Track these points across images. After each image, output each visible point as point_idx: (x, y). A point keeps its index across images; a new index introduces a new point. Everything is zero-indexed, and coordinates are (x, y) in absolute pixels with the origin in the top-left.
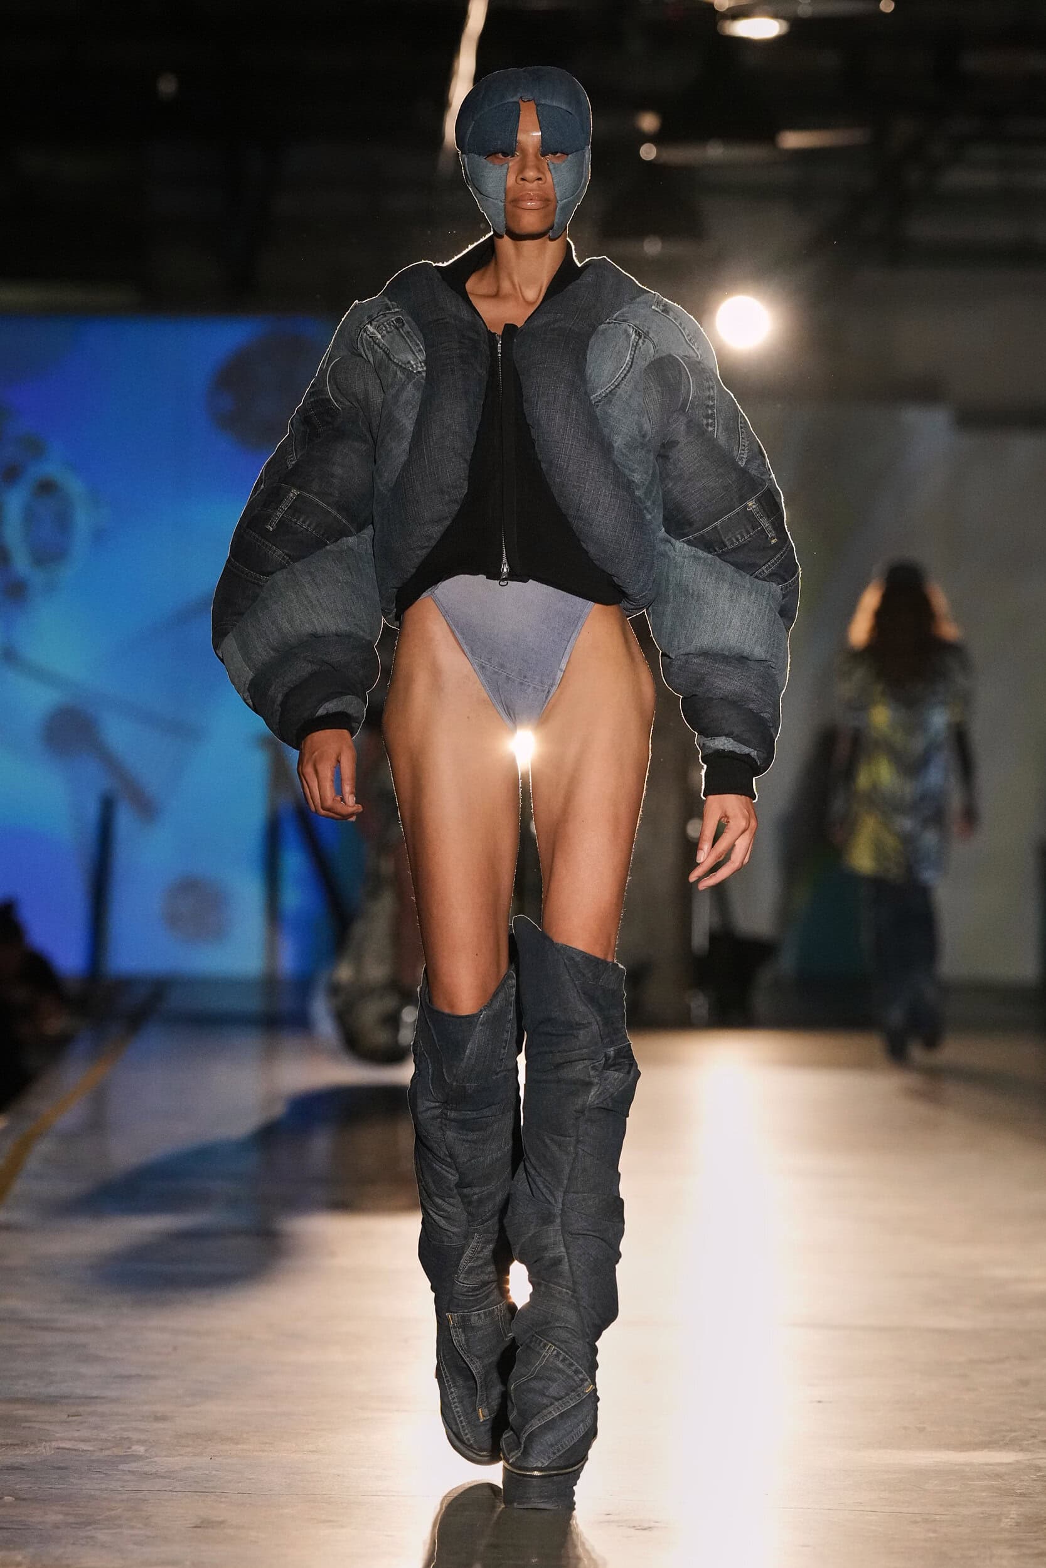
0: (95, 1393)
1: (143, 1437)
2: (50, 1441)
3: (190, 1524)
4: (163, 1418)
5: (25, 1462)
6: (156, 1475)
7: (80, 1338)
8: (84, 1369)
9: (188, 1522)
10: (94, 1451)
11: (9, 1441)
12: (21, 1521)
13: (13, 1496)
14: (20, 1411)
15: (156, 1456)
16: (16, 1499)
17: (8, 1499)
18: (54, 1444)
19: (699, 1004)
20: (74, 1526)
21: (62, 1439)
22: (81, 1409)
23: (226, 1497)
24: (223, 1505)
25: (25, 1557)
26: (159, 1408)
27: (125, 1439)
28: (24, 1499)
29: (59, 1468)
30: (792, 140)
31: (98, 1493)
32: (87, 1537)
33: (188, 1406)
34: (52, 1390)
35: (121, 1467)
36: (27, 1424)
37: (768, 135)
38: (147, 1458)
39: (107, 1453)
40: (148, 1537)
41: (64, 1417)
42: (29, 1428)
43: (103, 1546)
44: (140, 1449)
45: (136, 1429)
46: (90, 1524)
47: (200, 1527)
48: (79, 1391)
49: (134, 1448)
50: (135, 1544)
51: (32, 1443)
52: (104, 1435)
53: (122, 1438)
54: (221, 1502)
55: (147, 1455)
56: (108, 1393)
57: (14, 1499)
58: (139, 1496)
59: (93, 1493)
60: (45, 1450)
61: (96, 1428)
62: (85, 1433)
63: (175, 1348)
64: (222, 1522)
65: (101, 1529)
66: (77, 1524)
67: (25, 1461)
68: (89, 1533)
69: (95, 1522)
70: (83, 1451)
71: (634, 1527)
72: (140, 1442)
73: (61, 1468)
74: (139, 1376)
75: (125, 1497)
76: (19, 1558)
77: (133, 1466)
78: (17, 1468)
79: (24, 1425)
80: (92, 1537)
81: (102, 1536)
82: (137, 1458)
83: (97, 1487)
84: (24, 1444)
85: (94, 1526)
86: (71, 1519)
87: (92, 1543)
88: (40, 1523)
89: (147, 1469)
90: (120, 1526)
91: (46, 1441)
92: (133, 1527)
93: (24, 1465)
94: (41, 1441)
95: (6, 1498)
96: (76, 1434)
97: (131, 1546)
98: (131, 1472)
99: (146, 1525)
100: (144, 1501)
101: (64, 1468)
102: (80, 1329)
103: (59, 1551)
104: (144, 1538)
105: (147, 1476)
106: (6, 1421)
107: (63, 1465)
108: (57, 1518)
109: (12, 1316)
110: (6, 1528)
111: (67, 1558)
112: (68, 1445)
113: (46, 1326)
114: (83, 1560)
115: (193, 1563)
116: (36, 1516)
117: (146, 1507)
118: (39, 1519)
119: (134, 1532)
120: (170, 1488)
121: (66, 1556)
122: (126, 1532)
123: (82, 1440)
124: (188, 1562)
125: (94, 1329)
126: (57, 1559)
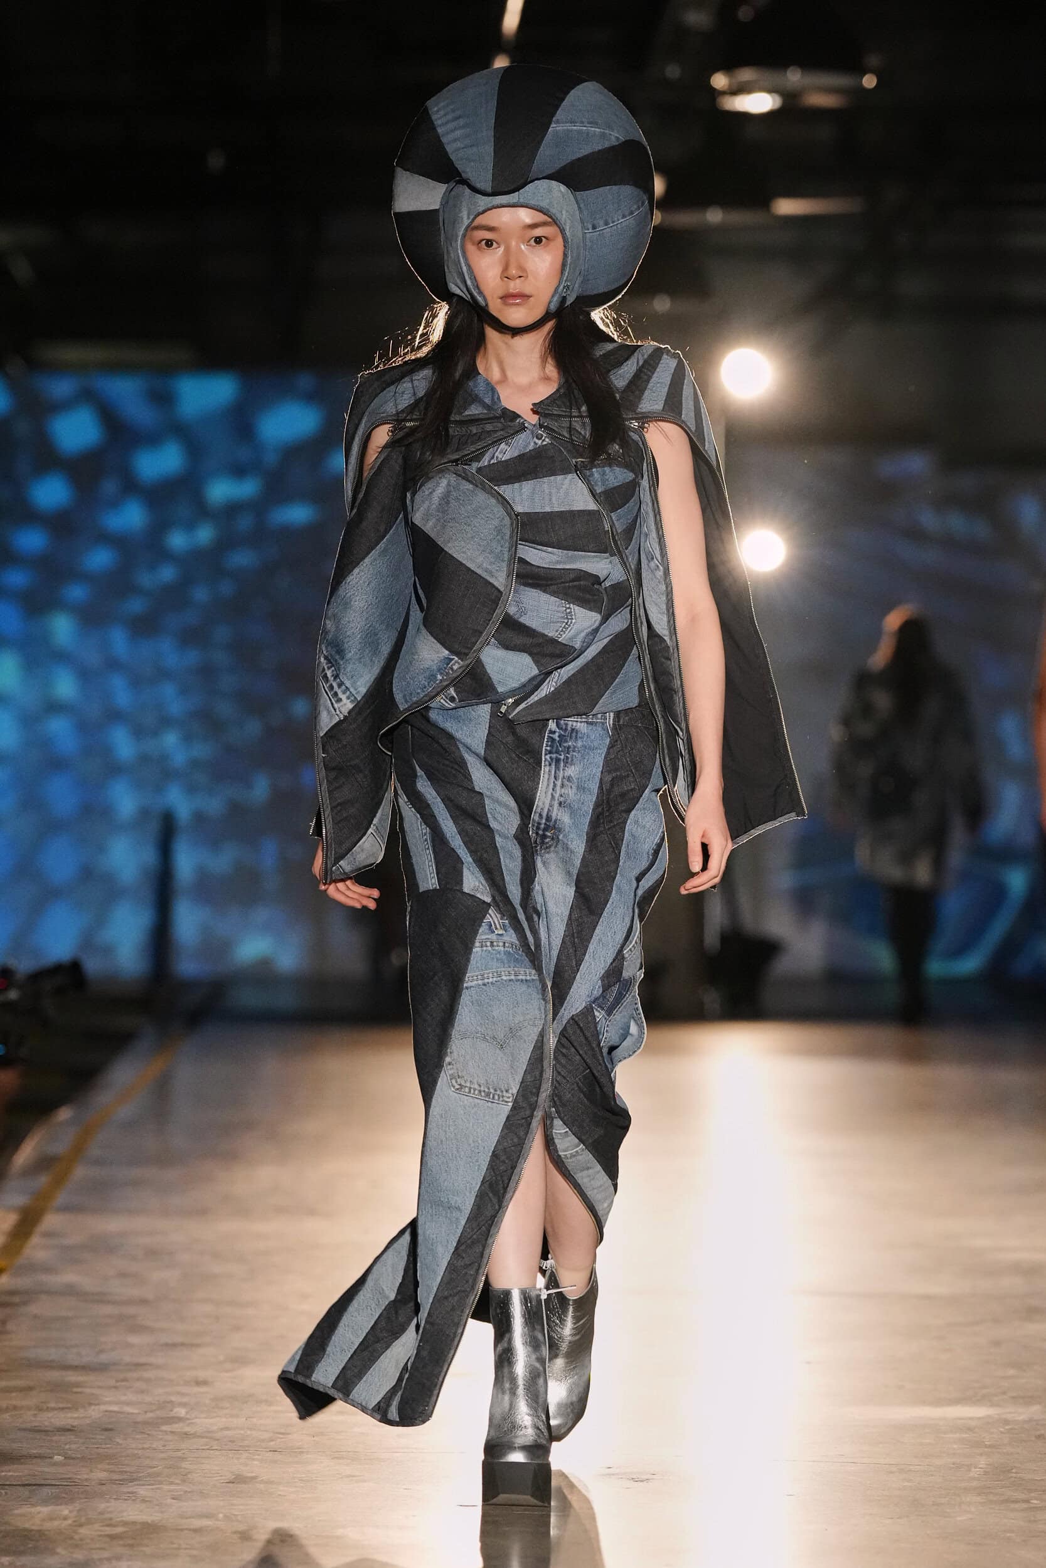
0: (143, 1360)
1: (185, 1400)
2: (98, 1404)
3: (225, 1480)
4: (205, 1383)
5: (75, 1424)
6: (195, 1435)
7: (132, 1310)
8: (134, 1339)
9: (223, 1478)
10: (139, 1413)
11: (61, 1405)
12: (70, 1478)
13: (63, 1455)
14: (72, 1377)
15: (196, 1418)
16: (65, 1458)
17: (58, 1458)
18: (103, 1408)
19: (712, 998)
20: (118, 1482)
21: (110, 1403)
22: (129, 1375)
23: (259, 1455)
24: (256, 1462)
25: (70, 1512)
26: (202, 1374)
27: (168, 1402)
28: (73, 1459)
29: (106, 1430)
30: (786, 207)
31: (140, 1452)
32: (129, 1493)
33: (227, 1371)
34: (104, 1358)
35: (164, 1428)
36: (79, 1390)
37: (763, 202)
38: (188, 1419)
39: (150, 1415)
40: (185, 1492)
41: (112, 1382)
42: (81, 1393)
43: (144, 1501)
44: (181, 1412)
45: (179, 1393)
46: (132, 1481)
47: (233, 1483)
48: (127, 1359)
49: (176, 1410)
50: (173, 1499)
51: (84, 1407)
52: (148, 1399)
53: (165, 1402)
54: (254, 1459)
55: (188, 1416)
56: (152, 1360)
57: (63, 1458)
58: (179, 1454)
59: (136, 1452)
60: (95, 1413)
61: (142, 1392)
62: (130, 1397)
63: (217, 1318)
64: (254, 1478)
65: (143, 1485)
66: (120, 1480)
68: (131, 1489)
69: (137, 1479)
70: (128, 1414)
71: (633, 1479)
72: (181, 1405)
74: (183, 1344)
75: (165, 1455)
76: (66, 1512)
77: (176, 1427)
78: (69, 1430)
79: (75, 1390)
80: (133, 1493)
81: (142, 1491)
82: (180, 1419)
83: (140, 1446)
84: (75, 1407)
85: (139, 1482)
86: (116, 1477)
87: (134, 1498)
88: (86, 1480)
89: (187, 1429)
90: (161, 1483)
91: (95, 1405)
92: (172, 1483)
93: (73, 1427)
94: (90, 1404)
95: (56, 1457)
96: (123, 1398)
97: (169, 1501)
98: (172, 1432)
99: (184, 1481)
100: (183, 1459)
101: (111, 1430)
102: (130, 1302)
103: (103, 1506)
104: (182, 1493)
105: (186, 1435)
106: (56, 1388)
107: (110, 1427)
108: (103, 1475)
109: (70, 1291)
110: (56, 1485)
111: (110, 1512)
112: (115, 1408)
113: (100, 1298)
114: (125, 1514)
115: (225, 1516)
116: (83, 1474)
117: (184, 1465)
118: (85, 1476)
119: (172, 1487)
120: (207, 1447)
121: (109, 1510)
122: (166, 1487)
123: (128, 1404)
124: (221, 1516)
125: (144, 1302)
126: (101, 1513)
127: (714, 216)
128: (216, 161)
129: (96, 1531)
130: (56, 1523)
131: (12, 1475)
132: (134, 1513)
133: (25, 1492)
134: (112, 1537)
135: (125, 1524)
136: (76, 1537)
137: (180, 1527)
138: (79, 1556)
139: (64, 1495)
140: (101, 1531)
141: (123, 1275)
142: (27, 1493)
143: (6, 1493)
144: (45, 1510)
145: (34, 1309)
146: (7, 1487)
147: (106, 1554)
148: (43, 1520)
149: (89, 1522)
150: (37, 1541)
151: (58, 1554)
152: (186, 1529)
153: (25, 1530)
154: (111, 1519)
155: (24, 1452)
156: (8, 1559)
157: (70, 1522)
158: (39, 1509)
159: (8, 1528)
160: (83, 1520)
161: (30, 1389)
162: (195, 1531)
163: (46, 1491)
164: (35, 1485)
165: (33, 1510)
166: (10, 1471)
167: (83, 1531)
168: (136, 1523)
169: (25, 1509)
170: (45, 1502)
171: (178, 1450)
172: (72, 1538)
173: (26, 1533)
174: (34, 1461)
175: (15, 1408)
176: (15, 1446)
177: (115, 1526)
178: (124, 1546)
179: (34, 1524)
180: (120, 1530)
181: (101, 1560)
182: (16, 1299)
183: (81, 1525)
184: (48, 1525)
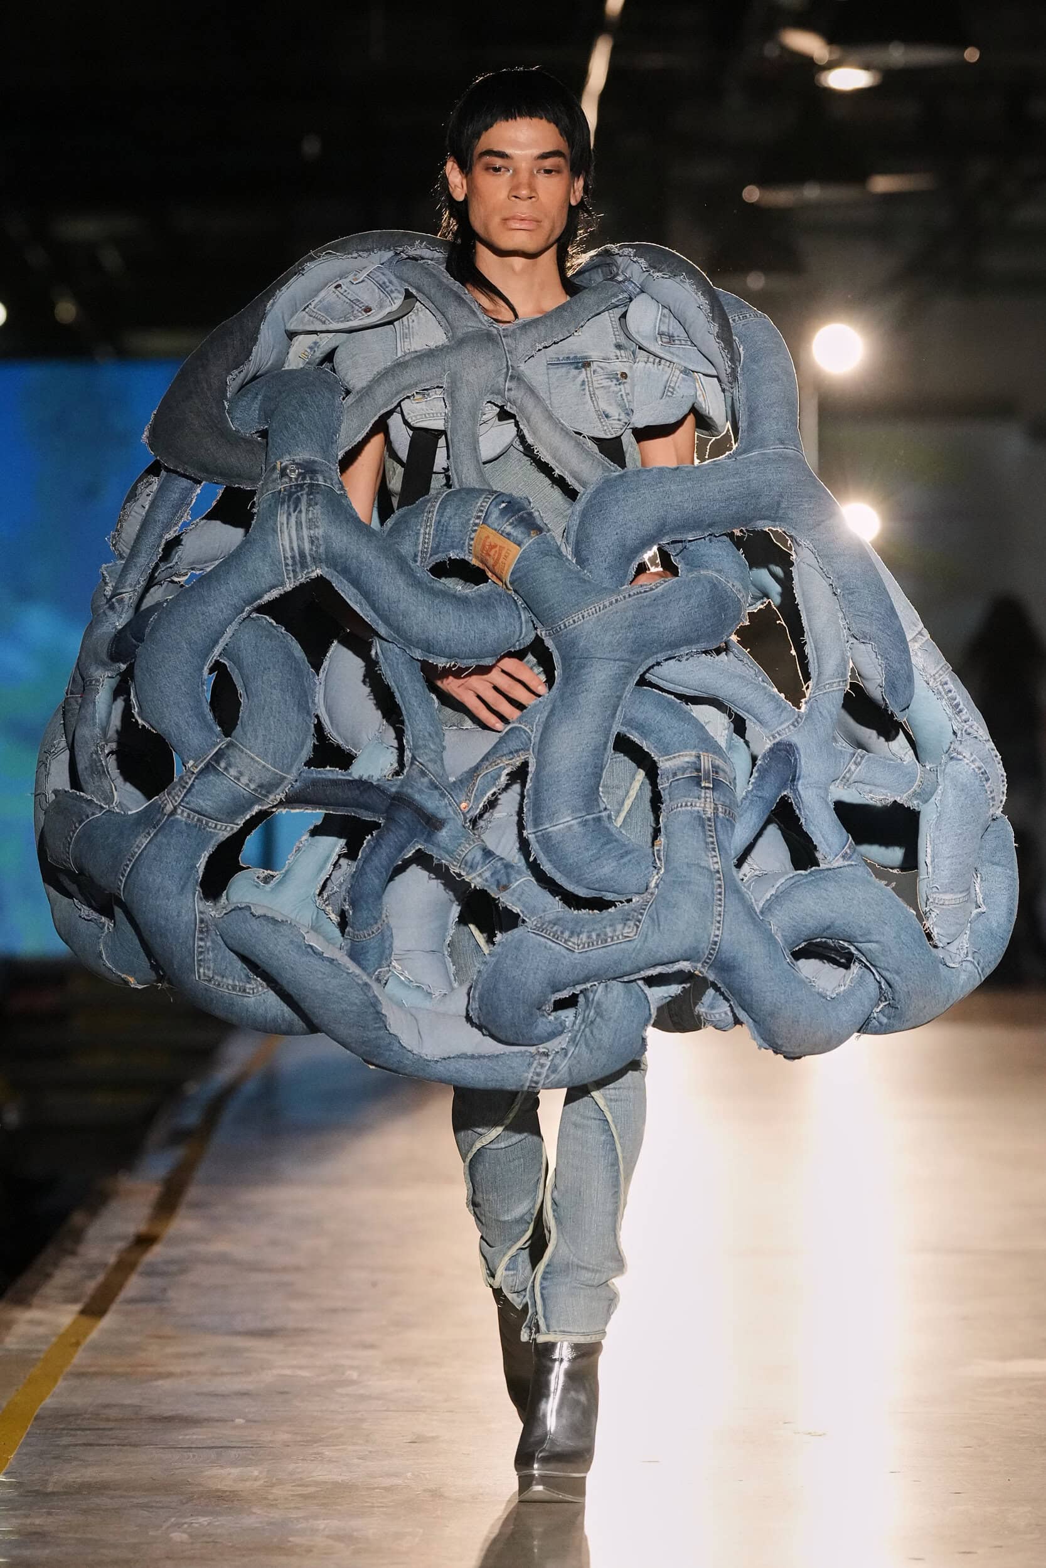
0: (306, 1326)
1: (356, 1363)
2: (271, 1369)
3: (407, 1439)
4: (372, 1346)
6: (370, 1397)
7: (287, 1278)
8: (295, 1305)
9: (405, 1438)
10: (312, 1377)
11: (234, 1370)
12: (254, 1441)
13: (243, 1418)
14: (239, 1342)
15: (369, 1380)
16: (248, 1421)
17: (240, 1421)
18: (275, 1372)
20: (302, 1443)
21: (281, 1367)
22: (297, 1340)
23: (437, 1415)
24: (435, 1423)
25: (260, 1472)
26: (368, 1338)
27: (338, 1366)
28: (255, 1421)
29: (282, 1393)
30: (882, 184)
31: (320, 1414)
32: (315, 1454)
33: (392, 1335)
34: (268, 1324)
35: (339, 1390)
36: (249, 1355)
38: (361, 1382)
39: (323, 1378)
40: (370, 1452)
41: (282, 1347)
42: (251, 1358)
43: (330, 1461)
44: (354, 1375)
45: (348, 1357)
46: (316, 1442)
47: (415, 1442)
48: (292, 1324)
49: (347, 1373)
50: (359, 1459)
51: (256, 1371)
52: (319, 1363)
53: (335, 1366)
54: (432, 1420)
55: (361, 1379)
56: (317, 1325)
57: (245, 1421)
58: (358, 1415)
59: (315, 1414)
60: (268, 1377)
61: (313, 1356)
62: (301, 1361)
63: (374, 1284)
64: (433, 1438)
65: (327, 1446)
66: (304, 1442)
67: (251, 1387)
68: (315, 1450)
69: (321, 1440)
70: (302, 1377)
71: (810, 1433)
72: (352, 1368)
73: (282, 1392)
74: (344, 1310)
75: (342, 1417)
76: (256, 1473)
77: (350, 1390)
78: (246, 1394)
79: (245, 1355)
80: (322, 1453)
81: (328, 1452)
82: (352, 1382)
83: (319, 1408)
84: (247, 1372)
85: (321, 1444)
86: (299, 1438)
87: (320, 1459)
88: (271, 1442)
89: (362, 1391)
90: (344, 1444)
91: (268, 1369)
92: (354, 1444)
93: (249, 1391)
94: (263, 1369)
95: (237, 1420)
96: (295, 1362)
97: (356, 1461)
98: (347, 1395)
99: (367, 1441)
100: (362, 1420)
101: (286, 1393)
102: (284, 1269)
103: (291, 1467)
104: (367, 1453)
105: (363, 1398)
106: (228, 1352)
107: (286, 1389)
108: (286, 1437)
109: (224, 1259)
110: (239, 1447)
111: (299, 1473)
112: (288, 1372)
113: (255, 1267)
114: (314, 1474)
115: (413, 1475)
116: (266, 1436)
117: (365, 1426)
118: (269, 1438)
119: (357, 1448)
120: (385, 1408)
121: (299, 1470)
122: (350, 1448)
123: (301, 1367)
124: (409, 1474)
125: (298, 1269)
126: (291, 1474)
127: (812, 192)
128: (311, 147)
129: (288, 1491)
130: (248, 1484)
131: (196, 1439)
132: (322, 1473)
133: (212, 1454)
134: (305, 1497)
135: (317, 1484)
136: (270, 1497)
137: (372, 1486)
138: (276, 1515)
139: (253, 1458)
140: (292, 1491)
141: (274, 1243)
142: (213, 1456)
143: (194, 1456)
144: (235, 1471)
145: (191, 1277)
146: (193, 1450)
147: (300, 1514)
148: (235, 1481)
149: (280, 1482)
150: (232, 1501)
151: (255, 1513)
152: (377, 1488)
153: (218, 1490)
154: (301, 1479)
155: (206, 1416)
156: (206, 1519)
157: (261, 1482)
158: (228, 1470)
159: (201, 1489)
160: (274, 1480)
161: (199, 1355)
162: (386, 1489)
163: (233, 1453)
164: (221, 1447)
165: (223, 1472)
166: (194, 1434)
167: (274, 1491)
168: (327, 1482)
169: (216, 1471)
170: (234, 1464)
171: (359, 1411)
172: (266, 1499)
173: (219, 1494)
174: (219, 1424)
175: (189, 1373)
176: (195, 1410)
177: (307, 1486)
178: (318, 1505)
179: (225, 1485)
180: (312, 1489)
181: (297, 1519)
182: (173, 1268)
183: (273, 1486)
184: (239, 1486)
